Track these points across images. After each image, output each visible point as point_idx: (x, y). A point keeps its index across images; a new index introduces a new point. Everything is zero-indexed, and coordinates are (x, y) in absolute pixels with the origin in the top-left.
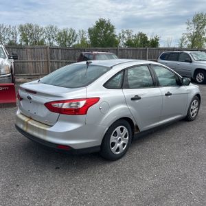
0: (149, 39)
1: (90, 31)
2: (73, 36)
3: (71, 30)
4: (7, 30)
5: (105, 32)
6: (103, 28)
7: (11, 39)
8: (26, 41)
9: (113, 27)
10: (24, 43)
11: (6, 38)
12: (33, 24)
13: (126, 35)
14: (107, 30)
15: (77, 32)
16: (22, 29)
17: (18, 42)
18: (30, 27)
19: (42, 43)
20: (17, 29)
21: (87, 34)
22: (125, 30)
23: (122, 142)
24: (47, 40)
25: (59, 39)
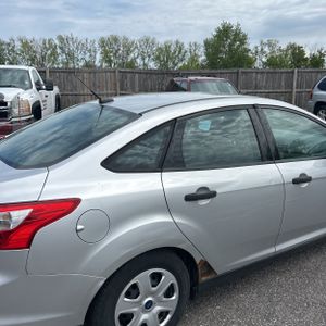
0: (307, 55)
1: (207, 44)
2: (180, 52)
3: (177, 43)
4: (82, 46)
5: (230, 45)
6: (228, 37)
7: (87, 58)
8: (110, 61)
9: (245, 36)
10: (105, 65)
11: (80, 57)
12: (120, 35)
13: (266, 49)
14: (235, 41)
15: (186, 47)
16: (103, 43)
17: (97, 64)
18: (116, 40)
19: (132, 64)
20: (96, 45)
21: (202, 49)
22: (265, 41)
23: (157, 309)
24: (138, 60)
25: (158, 58)
